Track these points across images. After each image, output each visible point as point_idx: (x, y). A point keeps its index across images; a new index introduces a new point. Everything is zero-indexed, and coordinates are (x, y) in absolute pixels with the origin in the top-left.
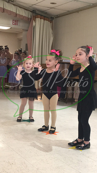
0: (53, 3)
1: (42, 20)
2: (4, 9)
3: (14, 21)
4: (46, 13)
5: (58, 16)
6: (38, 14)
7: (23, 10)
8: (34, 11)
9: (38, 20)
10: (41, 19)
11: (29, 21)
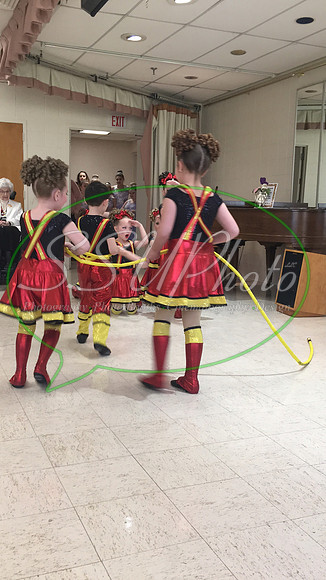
0: (191, 78)
1: (173, 114)
2: (87, 96)
3: (115, 119)
4: (183, 98)
6: (164, 101)
7: (130, 94)
8: (153, 94)
9: (163, 114)
10: (169, 111)
11: (144, 116)
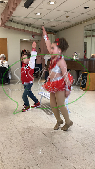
0: (54, 24)
2: (25, 30)
3: (33, 36)
4: (52, 30)
10: (48, 33)
11: (41, 35)
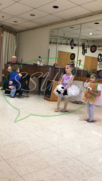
0: (15, 22)
1: (8, 33)
4: (12, 29)
5: (20, 32)
8: (2, 26)
9: (5, 33)
